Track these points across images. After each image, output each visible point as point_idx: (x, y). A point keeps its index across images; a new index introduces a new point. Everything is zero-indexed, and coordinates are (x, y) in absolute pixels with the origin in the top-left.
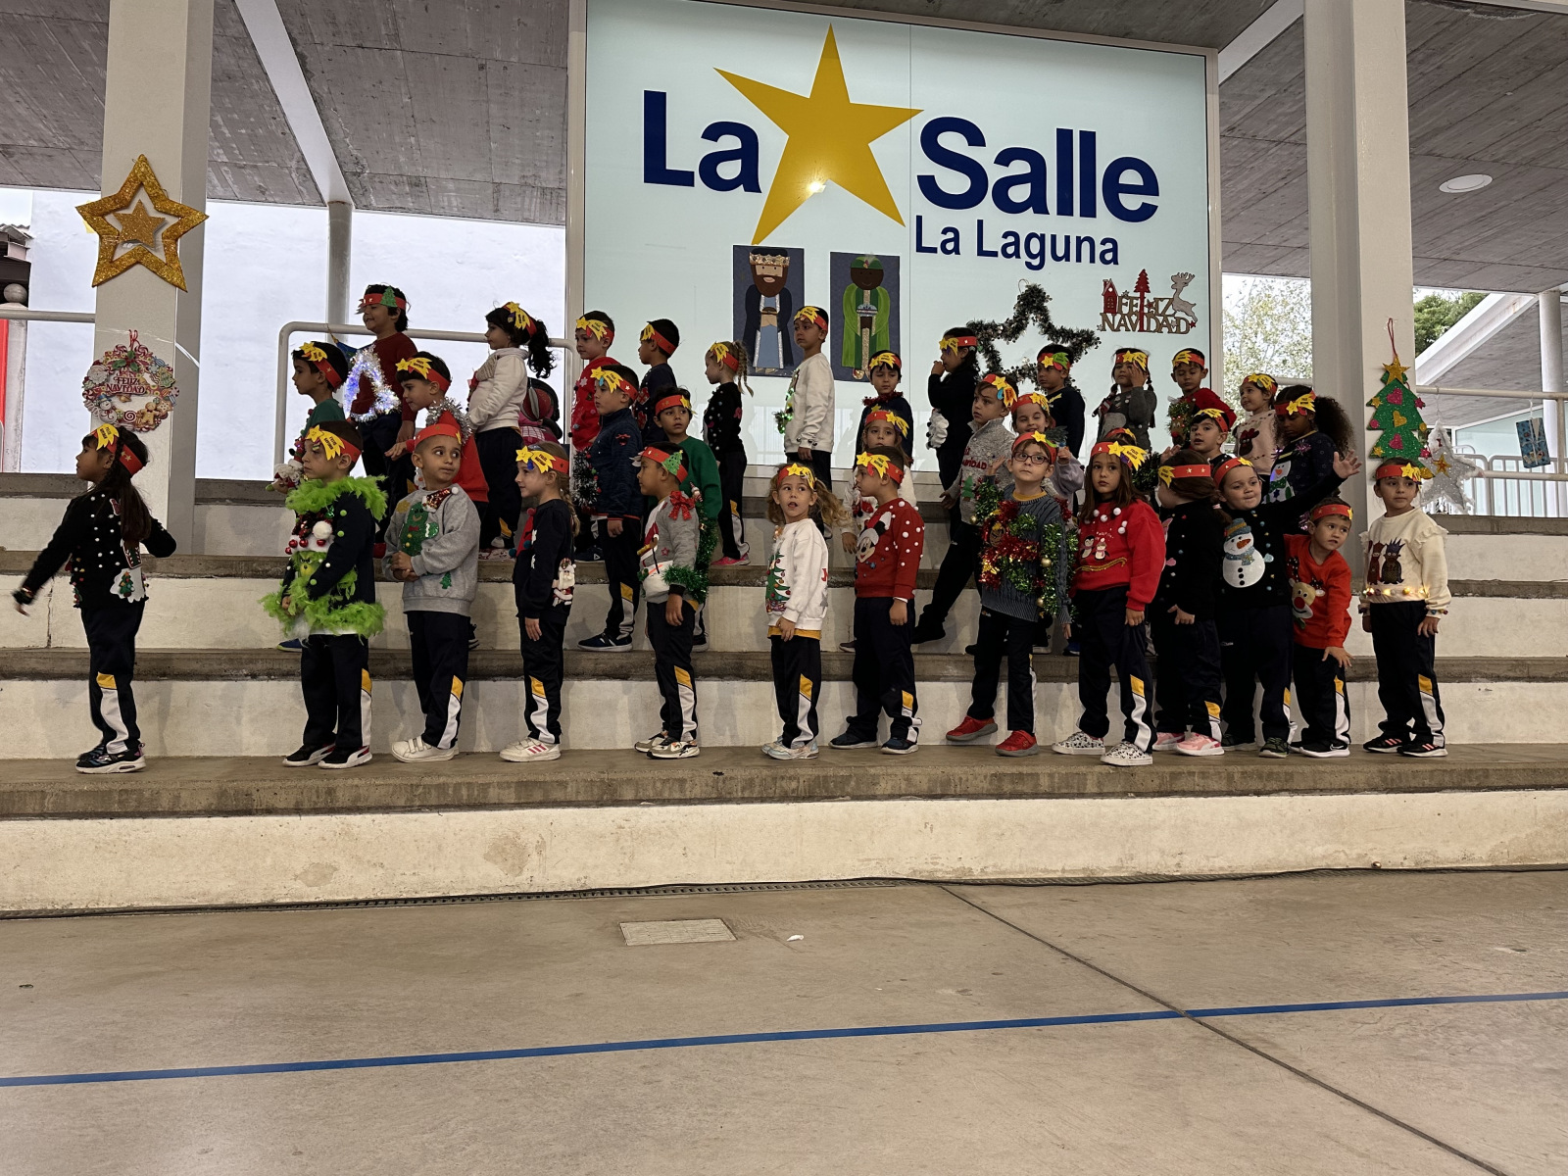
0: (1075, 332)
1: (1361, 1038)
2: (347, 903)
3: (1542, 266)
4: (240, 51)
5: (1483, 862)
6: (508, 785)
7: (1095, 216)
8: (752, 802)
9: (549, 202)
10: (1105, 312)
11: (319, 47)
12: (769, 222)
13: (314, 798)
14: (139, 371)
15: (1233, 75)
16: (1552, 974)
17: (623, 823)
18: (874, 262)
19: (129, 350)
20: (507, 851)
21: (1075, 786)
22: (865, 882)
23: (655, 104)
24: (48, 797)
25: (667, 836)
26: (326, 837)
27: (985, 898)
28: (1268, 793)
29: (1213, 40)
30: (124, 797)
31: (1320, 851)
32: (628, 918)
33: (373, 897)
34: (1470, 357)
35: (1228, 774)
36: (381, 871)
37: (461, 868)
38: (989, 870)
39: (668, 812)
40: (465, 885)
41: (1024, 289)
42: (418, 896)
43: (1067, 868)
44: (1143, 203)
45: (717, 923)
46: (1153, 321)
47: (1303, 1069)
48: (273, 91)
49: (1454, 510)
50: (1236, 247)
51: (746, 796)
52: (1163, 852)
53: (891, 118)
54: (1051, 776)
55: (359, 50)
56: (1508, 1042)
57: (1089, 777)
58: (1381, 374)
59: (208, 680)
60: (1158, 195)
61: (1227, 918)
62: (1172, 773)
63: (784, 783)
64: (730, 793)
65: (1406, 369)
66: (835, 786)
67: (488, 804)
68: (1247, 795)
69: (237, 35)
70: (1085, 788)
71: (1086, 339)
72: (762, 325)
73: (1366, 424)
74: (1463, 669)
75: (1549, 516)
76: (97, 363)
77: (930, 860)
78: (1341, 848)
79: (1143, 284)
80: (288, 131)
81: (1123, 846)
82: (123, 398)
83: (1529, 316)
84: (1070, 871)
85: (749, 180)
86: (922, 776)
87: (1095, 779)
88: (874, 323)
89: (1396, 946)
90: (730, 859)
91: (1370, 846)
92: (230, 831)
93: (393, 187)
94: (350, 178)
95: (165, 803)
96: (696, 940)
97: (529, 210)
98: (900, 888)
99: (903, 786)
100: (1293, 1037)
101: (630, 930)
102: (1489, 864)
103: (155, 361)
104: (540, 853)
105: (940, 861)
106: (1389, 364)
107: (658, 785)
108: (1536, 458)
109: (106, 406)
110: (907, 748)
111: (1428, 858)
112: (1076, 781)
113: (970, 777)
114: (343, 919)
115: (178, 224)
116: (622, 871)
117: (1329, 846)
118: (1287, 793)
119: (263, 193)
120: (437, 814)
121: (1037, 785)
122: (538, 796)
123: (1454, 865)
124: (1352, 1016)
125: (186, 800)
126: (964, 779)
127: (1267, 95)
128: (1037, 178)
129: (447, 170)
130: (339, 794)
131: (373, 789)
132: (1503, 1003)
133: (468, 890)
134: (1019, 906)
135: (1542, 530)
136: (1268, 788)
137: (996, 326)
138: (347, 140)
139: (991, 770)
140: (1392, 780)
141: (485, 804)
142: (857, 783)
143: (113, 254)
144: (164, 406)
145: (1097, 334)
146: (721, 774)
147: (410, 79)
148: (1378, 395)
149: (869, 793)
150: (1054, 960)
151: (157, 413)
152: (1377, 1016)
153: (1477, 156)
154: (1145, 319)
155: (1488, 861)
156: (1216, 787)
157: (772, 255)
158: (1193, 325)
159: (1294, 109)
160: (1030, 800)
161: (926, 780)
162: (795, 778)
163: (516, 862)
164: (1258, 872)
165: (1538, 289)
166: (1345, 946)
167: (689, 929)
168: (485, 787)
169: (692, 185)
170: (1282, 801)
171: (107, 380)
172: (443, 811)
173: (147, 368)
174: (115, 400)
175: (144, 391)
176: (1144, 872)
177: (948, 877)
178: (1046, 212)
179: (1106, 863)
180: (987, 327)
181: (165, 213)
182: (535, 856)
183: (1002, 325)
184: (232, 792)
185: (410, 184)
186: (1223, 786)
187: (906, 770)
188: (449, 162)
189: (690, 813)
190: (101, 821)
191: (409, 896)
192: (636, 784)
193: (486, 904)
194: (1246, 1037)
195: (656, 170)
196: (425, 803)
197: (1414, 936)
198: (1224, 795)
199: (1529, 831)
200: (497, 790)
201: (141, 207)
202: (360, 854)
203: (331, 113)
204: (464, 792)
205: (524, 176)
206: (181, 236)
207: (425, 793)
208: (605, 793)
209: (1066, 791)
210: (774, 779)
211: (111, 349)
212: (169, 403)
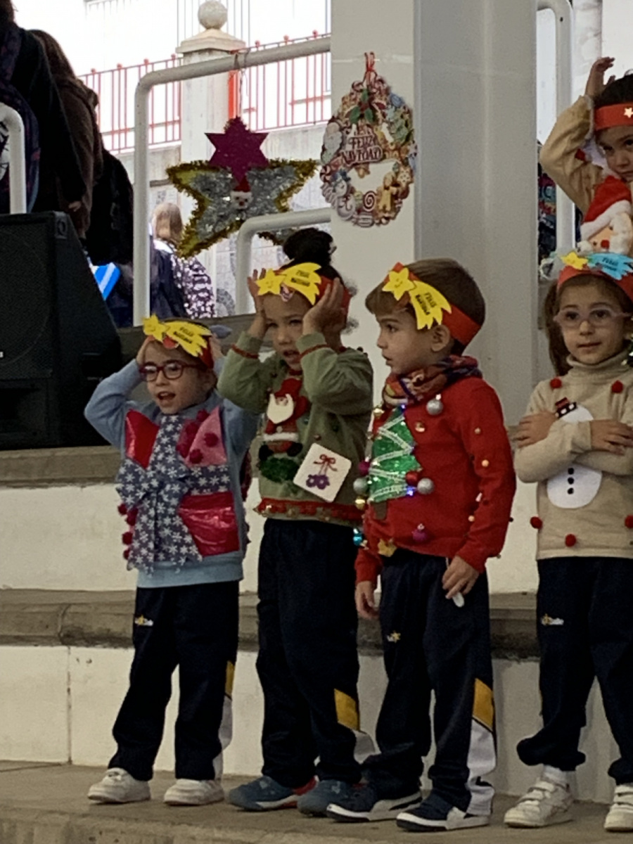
14: (375, 119)
19: (365, 87)
76: (333, 120)
82: (361, 171)
103: (393, 100)
109: (341, 189)
144: (403, 179)
151: (394, 190)
171: (342, 145)
173: (384, 115)
174: (352, 174)
175: (382, 154)
211: (348, 90)
212: (408, 170)
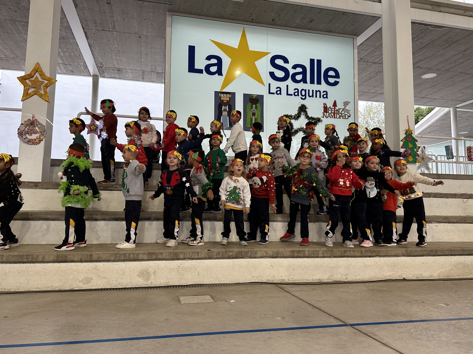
0: (315, 118)
1: (401, 332)
2: (95, 290)
3: (451, 100)
4: (67, 31)
5: (436, 277)
6: (145, 254)
7: (321, 84)
8: (219, 259)
9: (159, 76)
10: (324, 112)
11: (91, 30)
12: (225, 84)
13: (86, 257)
14: (35, 127)
15: (361, 43)
16: (456, 312)
17: (180, 265)
18: (256, 97)
19: (32, 120)
20: (145, 274)
21: (316, 254)
22: (253, 283)
23: (192, 49)
24: (4, 257)
25: (193, 269)
26: (89, 269)
27: (289, 289)
28: (373, 257)
29: (356, 34)
30: (28, 257)
31: (388, 274)
32: (182, 295)
33: (103, 288)
34: (430, 126)
35: (361, 251)
36: (106, 280)
37: (130, 279)
38: (290, 280)
39: (193, 262)
40: (132, 284)
41: (300, 105)
42: (117, 287)
43: (313, 279)
44: (335, 81)
45: (208, 297)
46: (338, 115)
47: (384, 342)
48: (77, 42)
49: (426, 172)
50: (363, 93)
51: (217, 257)
52: (342, 274)
53: (262, 55)
54: (309, 251)
55: (103, 31)
56: (444, 334)
57: (320, 251)
58: (405, 132)
59: (54, 221)
60: (339, 78)
61: (361, 295)
62: (345, 250)
63: (229, 253)
64: (212, 256)
65: (412, 130)
66: (244, 254)
67: (139, 259)
68: (367, 257)
69: (66, 26)
70: (319, 255)
71: (318, 120)
72: (223, 115)
73: (401, 146)
74: (430, 219)
75: (454, 174)
76: (22, 124)
77: (272, 277)
78: (394, 273)
79: (335, 104)
80: (81, 54)
81: (330, 272)
82: (29, 135)
83: (448, 113)
84: (314, 280)
85: (219, 72)
86: (270, 252)
87: (322, 252)
88: (256, 114)
89: (411, 304)
90: (212, 276)
91: (403, 272)
92: (60, 267)
93: (112, 71)
94: (99, 68)
95: (40, 259)
96: (202, 302)
97: (153, 78)
98: (263, 285)
99: (265, 254)
100: (381, 332)
101: (182, 298)
102: (438, 278)
103: (40, 124)
104: (154, 275)
105: (276, 277)
106: (407, 129)
107: (191, 253)
108: (451, 157)
109: (24, 137)
110: (266, 242)
111: (420, 276)
112: (316, 253)
113: (285, 252)
114: (94, 294)
115: (48, 83)
116: (179, 280)
117: (390, 273)
118: (378, 257)
119: (73, 72)
120: (123, 263)
121: (304, 254)
122: (154, 257)
123: (427, 278)
124: (398, 326)
125: (47, 258)
126: (283, 252)
127: (371, 49)
128: (304, 73)
129: (128, 66)
130: (94, 256)
131: (104, 255)
132: (442, 322)
133: (132, 286)
134: (299, 291)
135: (452, 178)
136: (373, 255)
137: (292, 116)
138: (98, 57)
139: (291, 249)
140: (409, 253)
141: (138, 260)
142: (251, 253)
143: (28, 91)
145: (322, 119)
146: (210, 250)
147: (118, 40)
148: (404, 138)
149: (254, 256)
150: (310, 308)
151: (40, 139)
152: (406, 326)
153: (432, 68)
154: (336, 114)
155: (437, 277)
156: (357, 255)
157: (226, 94)
158: (350, 116)
159: (379, 53)
160: (303, 259)
161: (271, 252)
162: (232, 252)
163: (147, 277)
164: (370, 280)
165: (450, 106)
166: (396, 304)
167: (200, 298)
168: (138, 254)
169: (203, 73)
170: (377, 259)
171: (25, 129)
172: (125, 262)
173: (37, 126)
174: (27, 135)
175: (36, 133)
176: (336, 280)
177: (278, 282)
178: (306, 83)
179: (325, 277)
180: (289, 116)
181: (44, 80)
182: (153, 276)
183: (294, 116)
184: (61, 255)
185: (117, 70)
186: (359, 254)
187: (265, 249)
188: (129, 64)
189: (200, 262)
190: (20, 264)
191: (114, 288)
192: (184, 253)
193: (138, 290)
194: (367, 332)
195: (192, 69)
196: (120, 259)
197: (416, 301)
198: (360, 257)
199: (449, 268)
200: (142, 255)
201: (37, 77)
202: (100, 274)
203: (94, 49)
204: (132, 256)
205: (152, 69)
206: (49, 86)
207: (120, 256)
208: (175, 256)
209: (313, 256)
210: (226, 252)
211: (26, 120)
212: (43, 136)
